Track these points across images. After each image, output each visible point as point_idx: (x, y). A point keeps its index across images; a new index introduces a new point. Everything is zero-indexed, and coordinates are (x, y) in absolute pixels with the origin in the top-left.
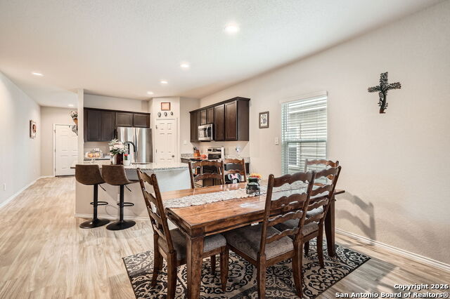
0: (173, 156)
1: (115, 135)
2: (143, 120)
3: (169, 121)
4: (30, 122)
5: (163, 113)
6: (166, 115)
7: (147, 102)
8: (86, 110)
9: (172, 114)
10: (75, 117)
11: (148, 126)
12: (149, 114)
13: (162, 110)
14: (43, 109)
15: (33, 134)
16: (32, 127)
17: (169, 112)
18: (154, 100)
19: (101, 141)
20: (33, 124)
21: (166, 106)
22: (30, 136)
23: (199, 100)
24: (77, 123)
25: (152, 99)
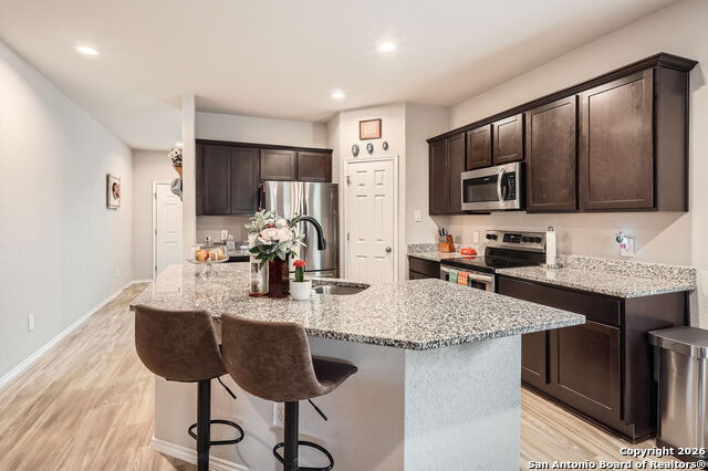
0: (389, 251)
1: (260, 200)
2: (317, 166)
3: (379, 165)
4: (108, 177)
5: (363, 145)
6: (371, 152)
7: (326, 124)
8: (203, 146)
9: (386, 148)
10: (178, 162)
11: (327, 177)
12: (330, 151)
13: (361, 139)
14: (136, 154)
15: (113, 201)
16: (112, 189)
17: (377, 144)
18: (342, 115)
19: (231, 214)
20: (112, 181)
21: (371, 129)
22: (108, 205)
23: (448, 109)
24: (181, 173)
25: (336, 114)
